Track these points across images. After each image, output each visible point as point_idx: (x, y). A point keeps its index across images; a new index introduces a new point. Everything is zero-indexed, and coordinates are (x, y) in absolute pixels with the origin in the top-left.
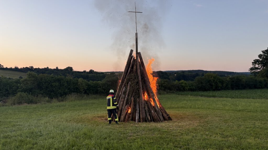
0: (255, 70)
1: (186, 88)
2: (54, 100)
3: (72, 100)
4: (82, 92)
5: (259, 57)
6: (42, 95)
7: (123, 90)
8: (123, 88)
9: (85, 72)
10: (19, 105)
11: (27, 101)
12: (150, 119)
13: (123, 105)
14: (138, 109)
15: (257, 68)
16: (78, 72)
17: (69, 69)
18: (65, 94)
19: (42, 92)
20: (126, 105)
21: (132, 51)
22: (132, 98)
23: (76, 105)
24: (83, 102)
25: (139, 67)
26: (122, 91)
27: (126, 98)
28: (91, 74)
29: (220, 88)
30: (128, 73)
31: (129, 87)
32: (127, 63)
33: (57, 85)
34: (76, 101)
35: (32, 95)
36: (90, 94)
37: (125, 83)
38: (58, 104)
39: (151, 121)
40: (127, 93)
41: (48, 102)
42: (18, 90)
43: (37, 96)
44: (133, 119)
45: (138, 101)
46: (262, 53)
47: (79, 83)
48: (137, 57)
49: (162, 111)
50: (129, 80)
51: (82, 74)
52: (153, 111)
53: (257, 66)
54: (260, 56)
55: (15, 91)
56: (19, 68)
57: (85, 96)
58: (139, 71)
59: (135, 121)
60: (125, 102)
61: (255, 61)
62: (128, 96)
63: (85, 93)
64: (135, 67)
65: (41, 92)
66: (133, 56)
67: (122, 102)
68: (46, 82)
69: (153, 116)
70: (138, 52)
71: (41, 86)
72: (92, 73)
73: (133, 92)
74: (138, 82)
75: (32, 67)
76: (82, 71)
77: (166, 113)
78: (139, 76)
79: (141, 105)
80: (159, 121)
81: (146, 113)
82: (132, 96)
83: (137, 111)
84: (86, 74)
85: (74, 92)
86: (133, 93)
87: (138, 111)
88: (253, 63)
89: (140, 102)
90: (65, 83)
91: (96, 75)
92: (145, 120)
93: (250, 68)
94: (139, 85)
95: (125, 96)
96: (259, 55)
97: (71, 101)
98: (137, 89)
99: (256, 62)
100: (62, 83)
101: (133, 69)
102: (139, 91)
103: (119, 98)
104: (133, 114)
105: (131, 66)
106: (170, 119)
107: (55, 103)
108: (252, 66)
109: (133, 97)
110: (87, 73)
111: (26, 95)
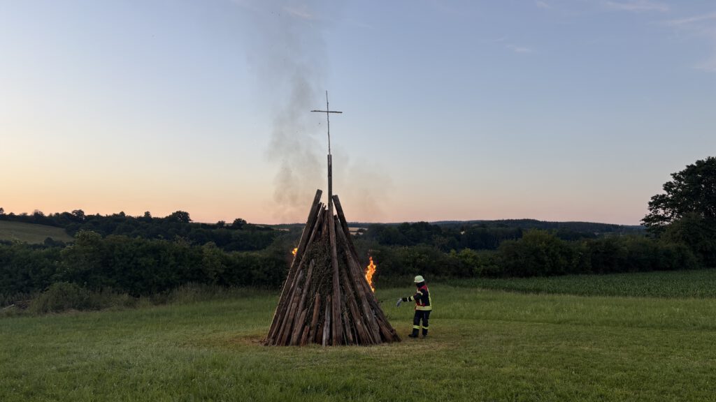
0: (657, 223)
1: (476, 268)
2: (144, 301)
3: (185, 301)
4: (213, 280)
5: (665, 189)
6: (114, 287)
7: (298, 279)
8: (298, 274)
9: (221, 224)
10: (57, 312)
11: (76, 304)
12: (351, 338)
13: (296, 310)
14: (329, 317)
15: (663, 218)
16: (204, 226)
17: (180, 219)
18: (171, 285)
19: (114, 281)
20: (303, 310)
21: (319, 193)
22: (317, 295)
23: (197, 313)
24: (214, 305)
25: (333, 228)
26: (296, 281)
27: (303, 296)
28: (238, 231)
29: (562, 269)
30: (310, 241)
31: (310, 271)
32: (309, 218)
33: (151, 264)
34: (196, 303)
35: (88, 289)
36: (231, 286)
37: (304, 263)
38: (152, 310)
39: (354, 342)
40: (307, 283)
41: (128, 304)
42: (56, 275)
43: (101, 291)
44: (318, 340)
45: (330, 300)
46: (672, 180)
47: (205, 259)
48: (330, 205)
49: (379, 321)
50: (311, 256)
51: (213, 230)
52: (359, 323)
53: (661, 212)
54: (668, 187)
55: (47, 280)
56: (46, 214)
57: (220, 291)
58: (333, 236)
59: (321, 343)
60: (301, 303)
61: (655, 199)
62: (309, 290)
63: (221, 282)
64: (325, 228)
65: (110, 280)
66: (321, 203)
67: (296, 304)
68: (123, 256)
69: (359, 333)
70: (334, 194)
71: (110, 265)
72: (241, 229)
73: (319, 281)
74: (330, 261)
75: (80, 213)
76: (215, 222)
77: (388, 326)
78: (332, 248)
79: (336, 309)
80: (371, 343)
81: (344, 326)
82: (316, 291)
83: (325, 323)
84: (224, 230)
85: (191, 280)
86: (318, 284)
87: (327, 323)
88: (650, 204)
89: (333, 303)
90: (170, 258)
91: (250, 232)
92: (343, 342)
93: (644, 217)
94: (331, 267)
95: (302, 291)
96: (666, 185)
97: (186, 303)
98: (328, 275)
99: (657, 202)
100: (162, 258)
101: (321, 232)
102: (331, 279)
103: (290, 295)
104: (317, 328)
105: (316, 226)
106: (396, 338)
107: (146, 307)
108: (649, 213)
109: (320, 293)
110: (229, 227)
111: (75, 288)
